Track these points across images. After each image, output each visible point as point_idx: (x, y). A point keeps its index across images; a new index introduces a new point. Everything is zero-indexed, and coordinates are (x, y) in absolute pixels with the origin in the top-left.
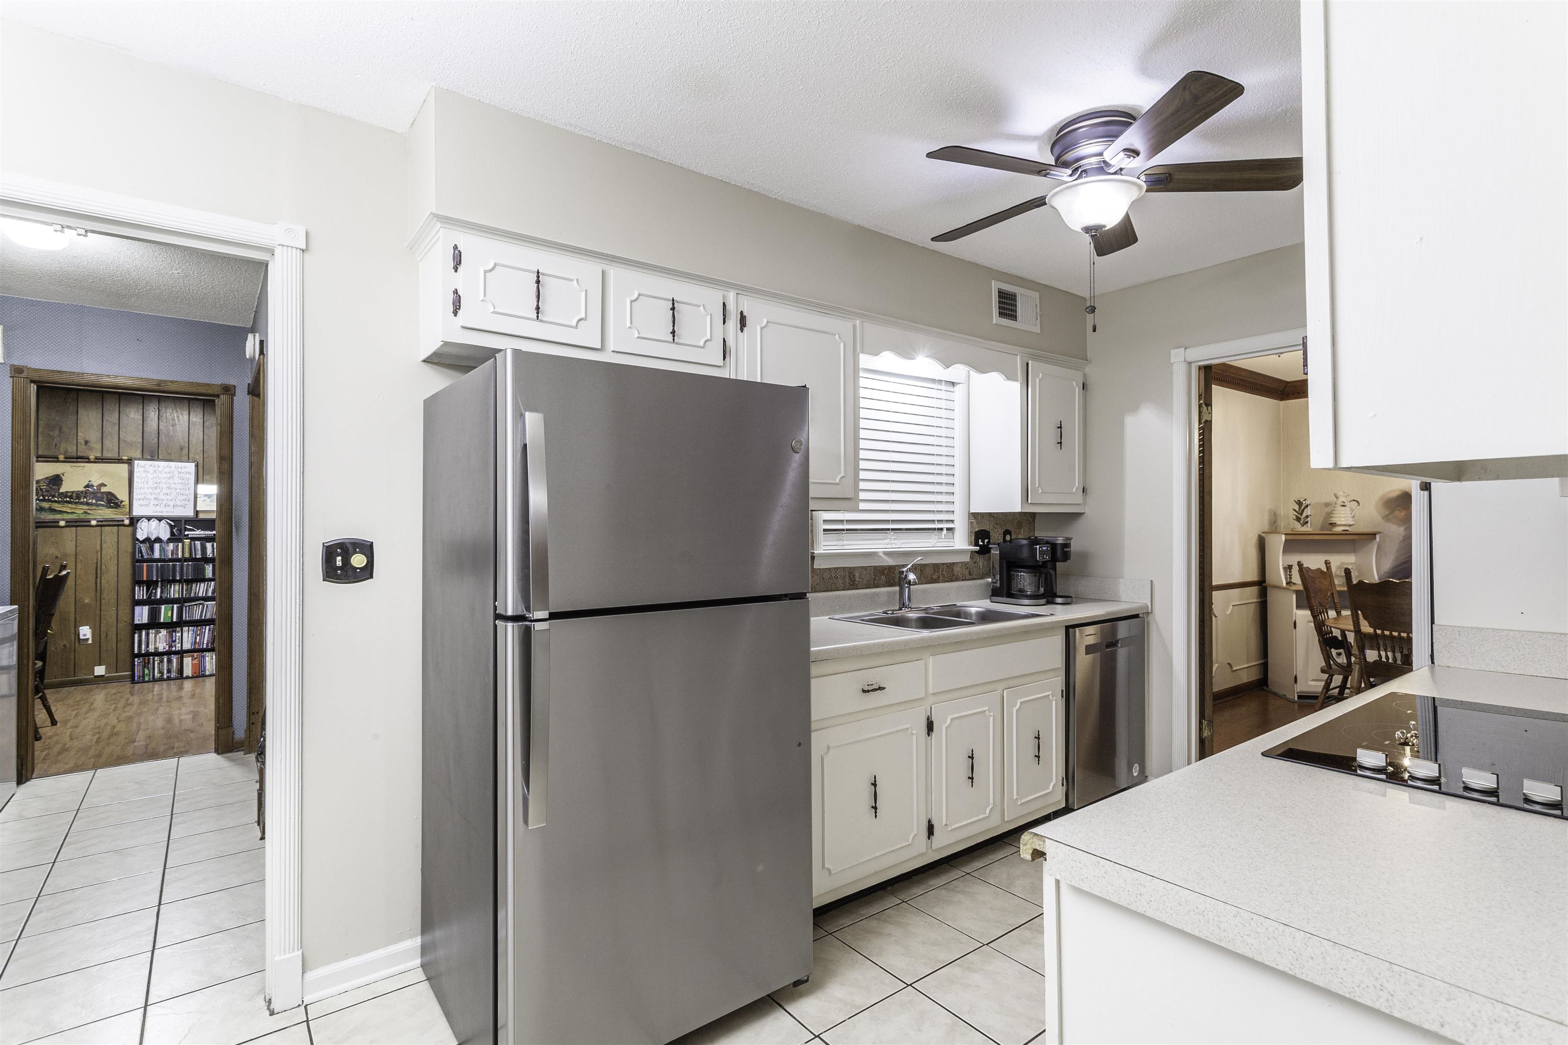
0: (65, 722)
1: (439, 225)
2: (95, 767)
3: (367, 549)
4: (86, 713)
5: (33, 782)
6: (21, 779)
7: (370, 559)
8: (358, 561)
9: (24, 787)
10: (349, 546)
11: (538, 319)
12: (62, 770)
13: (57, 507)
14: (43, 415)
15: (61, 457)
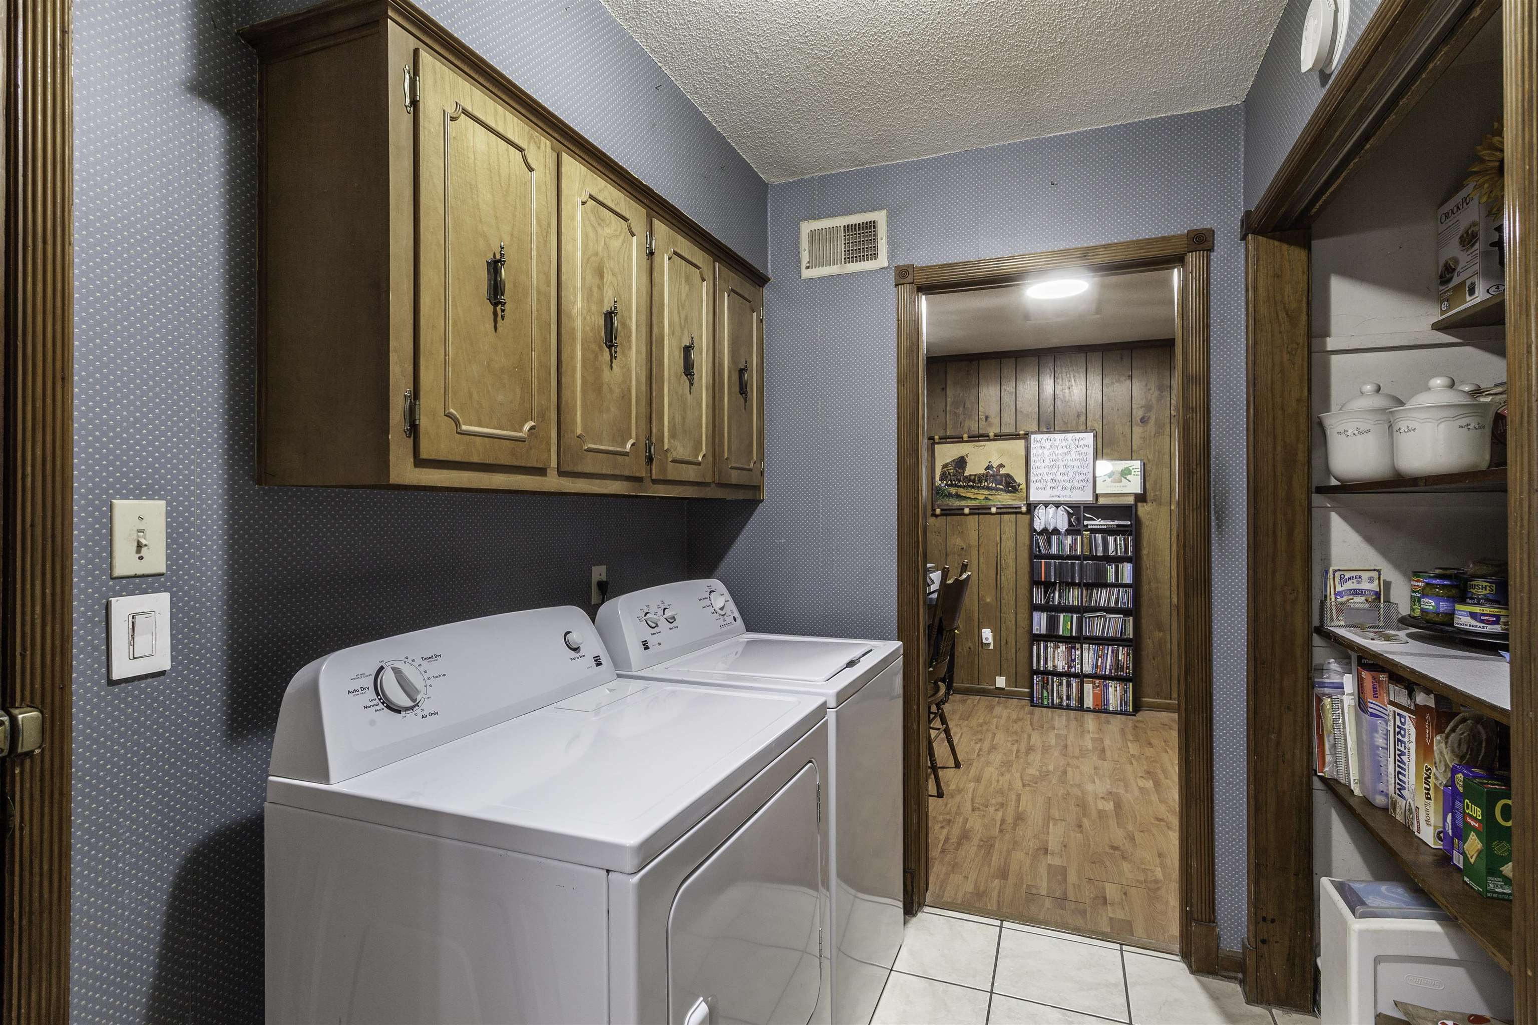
9: (914, 924)
13: (962, 492)
14: (950, 392)
15: (965, 437)
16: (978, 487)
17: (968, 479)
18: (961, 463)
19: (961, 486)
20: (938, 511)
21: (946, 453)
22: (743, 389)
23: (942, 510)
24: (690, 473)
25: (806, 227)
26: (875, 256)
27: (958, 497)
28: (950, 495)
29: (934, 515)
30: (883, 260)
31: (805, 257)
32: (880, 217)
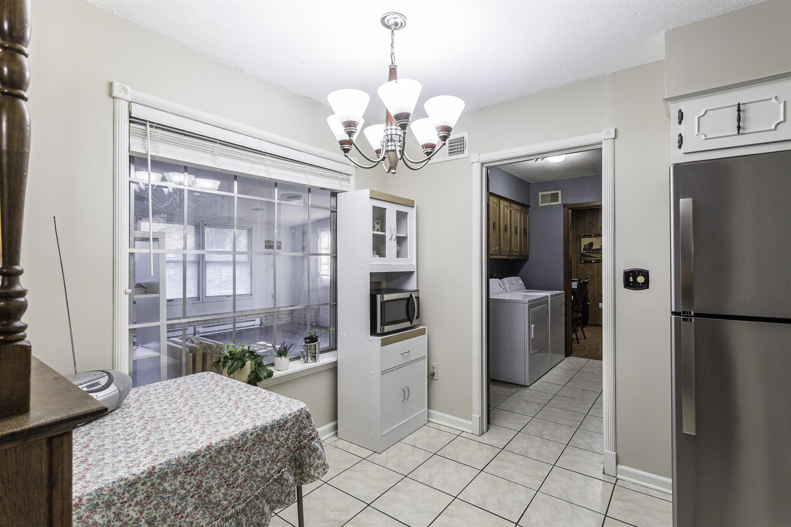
0: (589, 339)
1: (669, 103)
2: (590, 358)
3: (646, 274)
4: (597, 337)
5: (571, 357)
6: (567, 355)
7: (647, 279)
8: (641, 279)
9: (567, 359)
10: (636, 272)
11: (739, 134)
12: (580, 356)
13: (592, 255)
14: (587, 220)
15: (593, 235)
16: (598, 253)
17: (594, 250)
18: (591, 244)
19: (591, 253)
20: (582, 261)
21: (585, 241)
22: (525, 234)
23: (584, 261)
24: (516, 254)
25: (540, 194)
26: (558, 201)
27: (590, 256)
28: (587, 256)
29: (581, 263)
30: (560, 202)
31: (540, 201)
32: (559, 192)
